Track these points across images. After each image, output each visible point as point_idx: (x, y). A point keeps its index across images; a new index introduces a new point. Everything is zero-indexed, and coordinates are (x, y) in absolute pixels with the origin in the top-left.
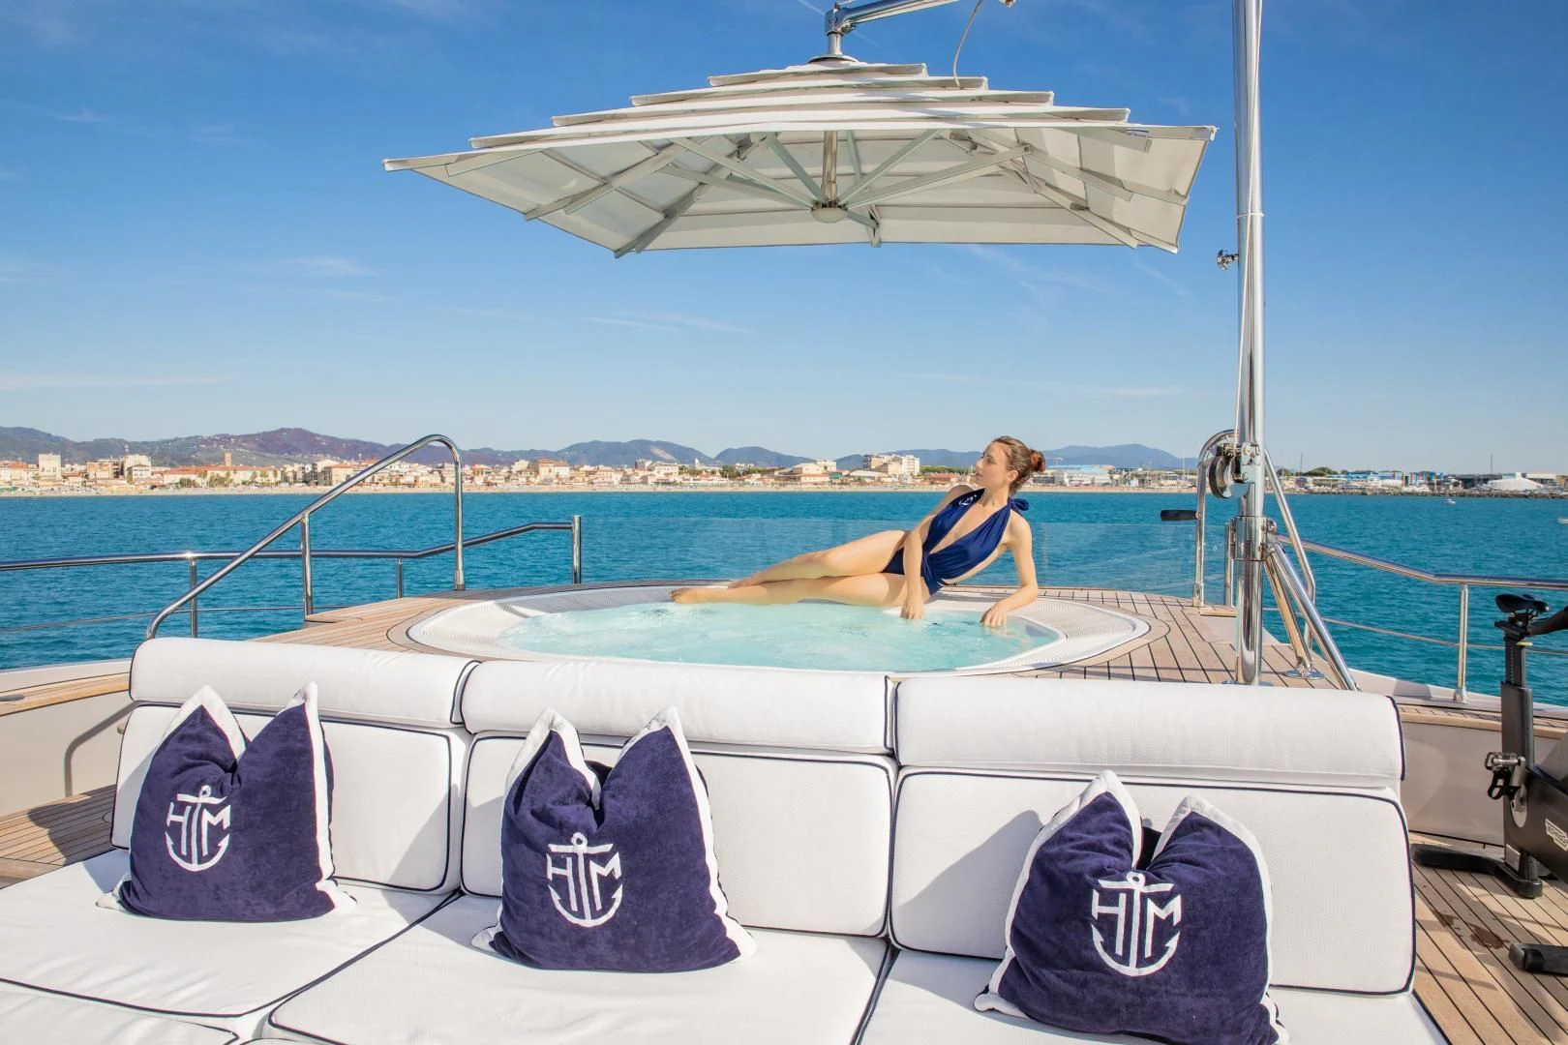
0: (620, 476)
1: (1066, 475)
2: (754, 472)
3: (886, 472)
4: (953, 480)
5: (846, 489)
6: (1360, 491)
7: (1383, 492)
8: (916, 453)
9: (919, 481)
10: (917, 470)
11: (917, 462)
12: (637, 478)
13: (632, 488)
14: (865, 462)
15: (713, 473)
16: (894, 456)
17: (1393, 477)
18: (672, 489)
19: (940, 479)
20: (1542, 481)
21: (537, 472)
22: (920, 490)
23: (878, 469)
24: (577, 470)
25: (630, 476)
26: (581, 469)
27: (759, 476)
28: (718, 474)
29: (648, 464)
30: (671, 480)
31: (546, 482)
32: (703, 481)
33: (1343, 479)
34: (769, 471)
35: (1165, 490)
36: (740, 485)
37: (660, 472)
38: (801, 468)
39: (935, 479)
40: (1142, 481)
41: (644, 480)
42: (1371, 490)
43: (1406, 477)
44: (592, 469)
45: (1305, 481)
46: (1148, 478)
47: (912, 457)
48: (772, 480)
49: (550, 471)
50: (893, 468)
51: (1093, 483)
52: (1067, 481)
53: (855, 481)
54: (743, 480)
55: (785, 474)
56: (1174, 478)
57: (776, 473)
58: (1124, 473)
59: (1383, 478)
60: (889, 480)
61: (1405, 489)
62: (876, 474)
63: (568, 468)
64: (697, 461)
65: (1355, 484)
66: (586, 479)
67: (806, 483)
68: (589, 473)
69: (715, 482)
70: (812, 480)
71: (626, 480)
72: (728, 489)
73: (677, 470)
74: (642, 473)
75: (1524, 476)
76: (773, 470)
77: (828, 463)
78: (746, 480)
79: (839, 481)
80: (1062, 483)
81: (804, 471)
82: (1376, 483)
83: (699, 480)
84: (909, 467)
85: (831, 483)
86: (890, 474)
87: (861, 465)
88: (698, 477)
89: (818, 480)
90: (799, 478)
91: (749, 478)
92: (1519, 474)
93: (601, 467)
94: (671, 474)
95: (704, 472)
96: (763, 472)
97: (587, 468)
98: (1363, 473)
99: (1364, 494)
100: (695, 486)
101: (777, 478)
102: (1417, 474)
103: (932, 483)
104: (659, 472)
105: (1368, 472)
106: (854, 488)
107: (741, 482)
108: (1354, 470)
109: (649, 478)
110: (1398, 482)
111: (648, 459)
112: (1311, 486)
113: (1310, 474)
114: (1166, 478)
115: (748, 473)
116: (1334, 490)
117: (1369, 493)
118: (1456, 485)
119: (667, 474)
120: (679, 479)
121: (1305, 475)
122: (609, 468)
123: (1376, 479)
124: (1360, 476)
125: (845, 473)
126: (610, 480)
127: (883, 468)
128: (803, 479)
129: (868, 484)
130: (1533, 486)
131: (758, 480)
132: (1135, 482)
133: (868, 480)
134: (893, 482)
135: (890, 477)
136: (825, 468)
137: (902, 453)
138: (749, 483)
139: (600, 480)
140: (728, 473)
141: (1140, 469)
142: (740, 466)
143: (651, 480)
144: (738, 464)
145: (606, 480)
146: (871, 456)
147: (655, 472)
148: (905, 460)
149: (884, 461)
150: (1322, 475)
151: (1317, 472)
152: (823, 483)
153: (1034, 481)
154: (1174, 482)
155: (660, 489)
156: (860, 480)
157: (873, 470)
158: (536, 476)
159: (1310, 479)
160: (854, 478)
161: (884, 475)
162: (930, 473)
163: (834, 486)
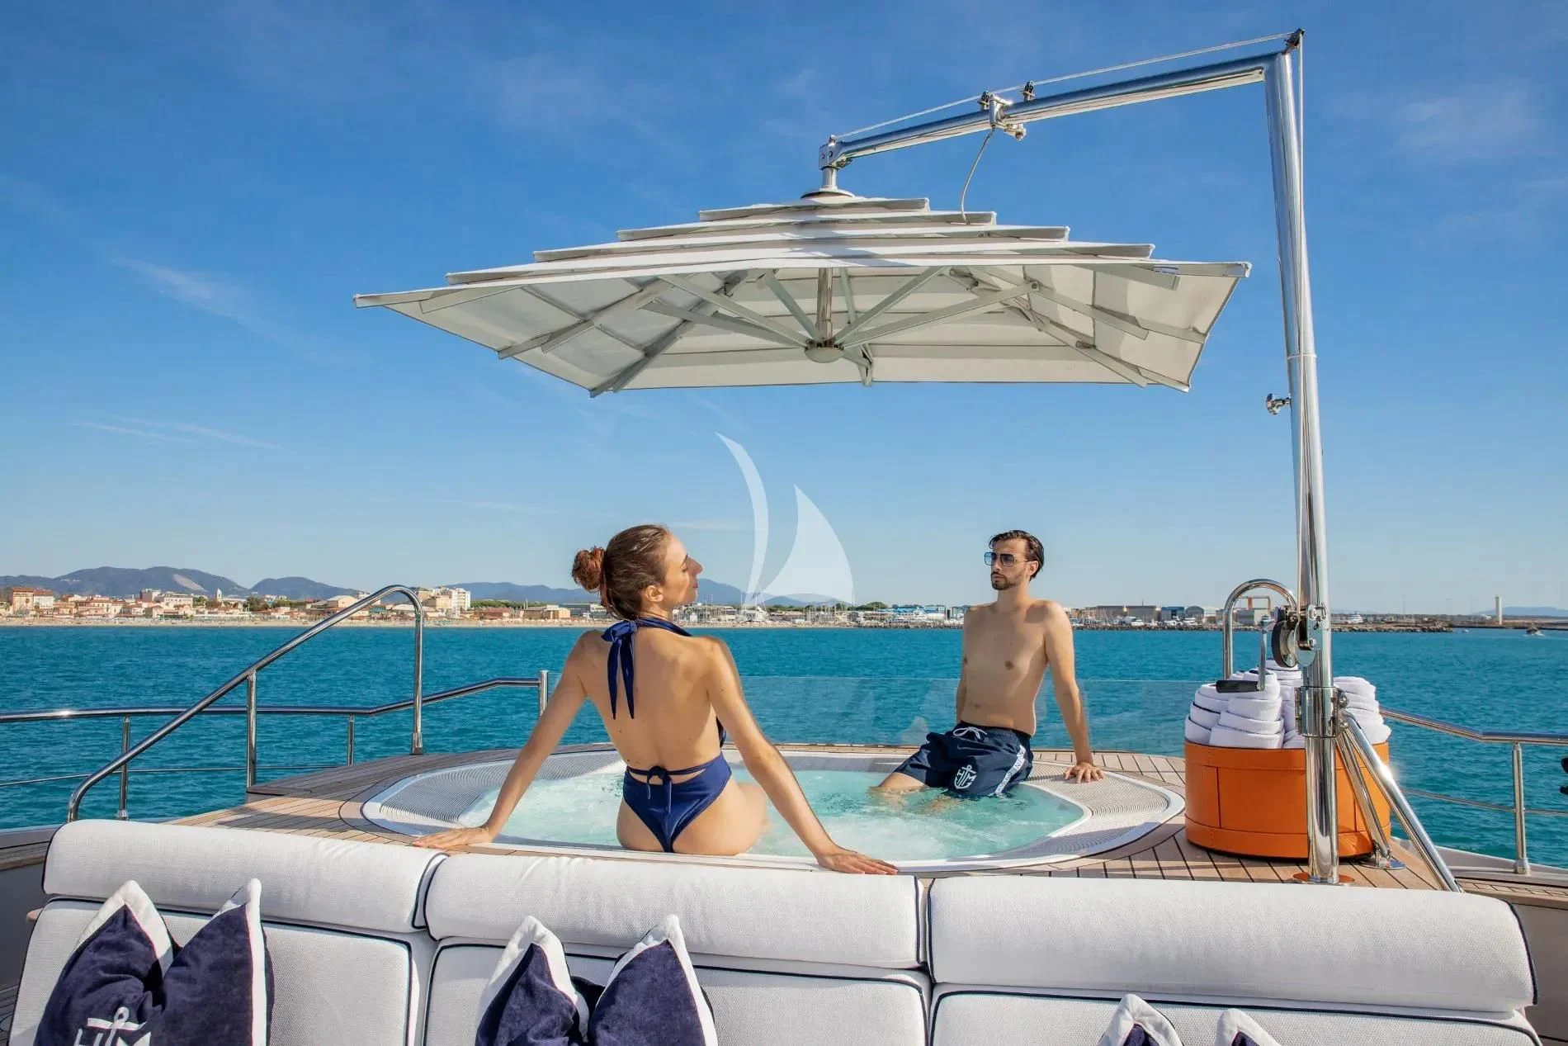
0: (119, 608)
2: (284, 605)
3: (434, 606)
4: (506, 615)
5: (383, 624)
6: (903, 625)
7: (924, 625)
8: (466, 587)
9: (468, 616)
10: (468, 605)
11: (468, 595)
12: (140, 611)
13: (130, 622)
15: (235, 606)
16: (442, 589)
17: (937, 611)
18: (179, 623)
19: (492, 614)
21: (11, 603)
22: (468, 625)
23: (424, 603)
24: (65, 600)
25: (132, 607)
26: (70, 599)
27: (287, 609)
28: (240, 606)
29: (155, 594)
30: (181, 613)
31: (22, 613)
32: (222, 615)
33: (890, 613)
34: (300, 604)
35: (721, 625)
36: (265, 620)
37: (169, 605)
38: (337, 601)
39: (485, 614)
40: (701, 616)
41: (148, 613)
42: (913, 623)
43: (949, 611)
44: (84, 599)
45: (857, 616)
46: (707, 613)
47: (462, 590)
48: (303, 614)
49: (27, 601)
50: (441, 602)
53: (398, 615)
54: (269, 613)
55: (319, 607)
56: (732, 613)
57: (309, 607)
58: (684, 608)
59: (927, 612)
60: (436, 615)
61: (947, 622)
63: (52, 599)
64: (219, 592)
65: (902, 618)
66: (74, 611)
68: (78, 604)
69: (235, 616)
71: (126, 612)
72: (247, 624)
73: (190, 601)
74: (145, 605)
76: (304, 604)
78: (272, 614)
79: (378, 616)
81: (341, 605)
82: (922, 617)
83: (216, 613)
84: (461, 600)
85: (370, 617)
86: (437, 608)
88: (216, 610)
91: (276, 611)
93: (98, 597)
94: (183, 606)
95: (223, 605)
96: (293, 605)
97: (77, 598)
98: (910, 607)
99: (908, 627)
100: (210, 620)
101: (309, 612)
102: (957, 608)
103: (482, 618)
104: (167, 604)
105: (915, 607)
106: (394, 623)
107: (266, 616)
108: (902, 605)
109: (153, 610)
110: (940, 616)
111: (155, 588)
112: (862, 620)
113: (862, 608)
114: (724, 613)
115: (276, 606)
116: (881, 624)
117: (911, 626)
119: (178, 607)
120: (190, 612)
121: (858, 609)
122: (107, 599)
123: (921, 613)
124: (907, 610)
125: (388, 607)
126: (106, 613)
127: (431, 602)
129: (411, 619)
131: (287, 613)
132: (694, 617)
133: (412, 615)
134: (440, 617)
135: (436, 611)
137: (452, 587)
138: (274, 618)
139: (93, 612)
140: (254, 606)
141: (700, 604)
142: (271, 598)
143: (155, 613)
144: (269, 597)
145: (99, 612)
146: (418, 589)
147: (162, 604)
148: (454, 593)
149: (433, 595)
150: (872, 609)
151: (869, 606)
152: (362, 618)
153: (591, 616)
154: (732, 617)
155: (163, 623)
156: (402, 615)
158: (7, 608)
159: (861, 613)
160: (397, 611)
161: (432, 609)
162: (481, 607)
163: (372, 621)
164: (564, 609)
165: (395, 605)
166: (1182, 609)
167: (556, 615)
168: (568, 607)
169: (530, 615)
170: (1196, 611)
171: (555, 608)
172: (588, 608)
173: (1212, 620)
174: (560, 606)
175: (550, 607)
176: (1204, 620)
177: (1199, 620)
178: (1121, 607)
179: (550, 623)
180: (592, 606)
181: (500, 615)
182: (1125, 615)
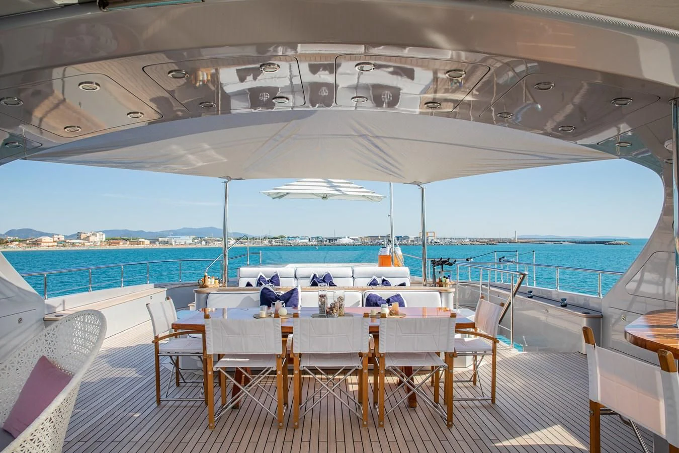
1: (173, 240)
2: (16, 241)
3: (88, 240)
4: (121, 243)
6: (292, 244)
8: (104, 232)
9: (104, 244)
10: (104, 239)
11: (103, 236)
14: (78, 236)
16: (93, 233)
17: (305, 239)
19: (114, 243)
20: (354, 239)
22: (104, 248)
23: (84, 239)
27: (17, 243)
33: (287, 240)
34: (23, 241)
35: (215, 246)
36: (5, 248)
39: (112, 243)
40: (206, 242)
43: (310, 239)
46: (209, 241)
47: (101, 233)
48: (25, 245)
50: (92, 238)
51: (185, 243)
52: (173, 243)
55: (33, 242)
57: (28, 242)
58: (200, 239)
59: (301, 239)
60: (89, 244)
61: (309, 243)
62: (82, 241)
65: (291, 241)
67: (43, 246)
70: (47, 244)
75: (348, 238)
76: (26, 240)
77: (60, 236)
79: (62, 245)
80: (171, 244)
81: (43, 241)
82: (299, 241)
84: (100, 238)
85: (58, 246)
87: (76, 237)
89: (51, 244)
90: (40, 244)
91: (11, 244)
92: (347, 237)
96: (20, 241)
98: (294, 238)
101: (28, 244)
102: (313, 238)
103: (110, 245)
105: (296, 237)
106: (68, 248)
107: (6, 246)
108: (291, 237)
110: (306, 241)
112: (274, 244)
113: (274, 238)
114: (217, 241)
115: (12, 241)
116: (281, 245)
118: (326, 241)
121: (272, 239)
125: (67, 241)
127: (87, 239)
128: (42, 244)
129: (77, 246)
130: (352, 241)
131: (16, 245)
132: (204, 243)
133: (77, 244)
134: (91, 245)
135: (89, 242)
136: (59, 238)
137: (97, 232)
141: (206, 237)
144: (8, 237)
146: (81, 233)
148: (98, 234)
149: (88, 235)
150: (278, 239)
151: (276, 237)
152: (52, 246)
153: (159, 243)
154: (220, 243)
156: (73, 244)
157: (82, 240)
159: (273, 240)
160: (71, 243)
161: (87, 242)
162: (110, 240)
163: (58, 247)
164: (147, 240)
165: (70, 240)
166: (401, 237)
167: (143, 243)
168: (148, 239)
169: (132, 243)
170: (406, 238)
171: (143, 240)
172: (158, 240)
173: (412, 241)
174: (145, 239)
175: (140, 240)
176: (410, 241)
177: (407, 241)
178: (378, 236)
179: (141, 246)
180: (160, 239)
181: (118, 243)
182: (379, 239)
